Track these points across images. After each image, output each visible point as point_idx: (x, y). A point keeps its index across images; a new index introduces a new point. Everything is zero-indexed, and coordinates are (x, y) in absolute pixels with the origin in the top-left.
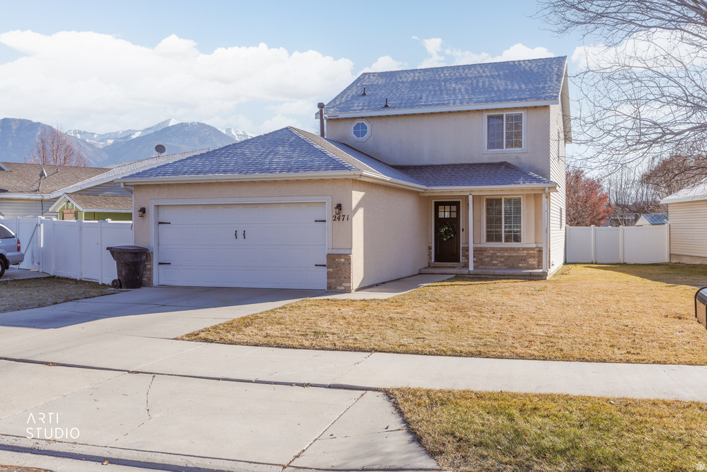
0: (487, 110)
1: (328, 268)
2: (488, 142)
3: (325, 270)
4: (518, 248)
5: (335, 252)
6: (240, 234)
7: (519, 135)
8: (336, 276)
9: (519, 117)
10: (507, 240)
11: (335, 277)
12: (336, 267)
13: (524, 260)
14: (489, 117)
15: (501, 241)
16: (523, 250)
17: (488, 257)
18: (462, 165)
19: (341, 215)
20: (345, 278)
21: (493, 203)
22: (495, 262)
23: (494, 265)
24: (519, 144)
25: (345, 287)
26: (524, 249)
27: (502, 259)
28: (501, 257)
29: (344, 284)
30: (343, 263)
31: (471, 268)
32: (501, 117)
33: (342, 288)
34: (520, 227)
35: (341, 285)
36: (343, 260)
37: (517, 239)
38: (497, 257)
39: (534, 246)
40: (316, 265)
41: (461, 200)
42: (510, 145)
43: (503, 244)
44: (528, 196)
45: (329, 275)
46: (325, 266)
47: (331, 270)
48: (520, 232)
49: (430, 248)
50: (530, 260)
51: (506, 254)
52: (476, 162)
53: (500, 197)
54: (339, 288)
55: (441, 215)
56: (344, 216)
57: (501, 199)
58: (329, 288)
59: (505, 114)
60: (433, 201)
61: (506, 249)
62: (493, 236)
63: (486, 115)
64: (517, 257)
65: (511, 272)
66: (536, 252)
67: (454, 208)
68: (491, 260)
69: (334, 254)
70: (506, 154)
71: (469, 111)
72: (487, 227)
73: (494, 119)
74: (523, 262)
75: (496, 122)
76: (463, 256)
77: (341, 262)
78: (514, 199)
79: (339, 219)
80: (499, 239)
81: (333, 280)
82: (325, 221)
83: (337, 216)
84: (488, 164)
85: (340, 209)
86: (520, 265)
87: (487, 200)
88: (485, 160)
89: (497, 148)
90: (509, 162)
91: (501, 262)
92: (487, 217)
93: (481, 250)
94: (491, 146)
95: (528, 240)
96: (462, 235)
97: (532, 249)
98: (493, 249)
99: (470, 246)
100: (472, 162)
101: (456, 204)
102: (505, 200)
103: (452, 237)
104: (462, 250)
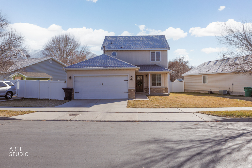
0: (151, 50)
3: (128, 93)
4: (160, 88)
5: (130, 88)
6: (101, 84)
9: (159, 53)
10: (157, 85)
13: (162, 91)
14: (151, 52)
17: (152, 90)
18: (144, 65)
20: (134, 95)
21: (153, 76)
23: (154, 92)
24: (159, 60)
26: (162, 88)
30: (133, 91)
31: (149, 93)
32: (155, 52)
33: (133, 98)
34: (161, 82)
35: (132, 97)
37: (160, 85)
38: (155, 90)
39: (164, 87)
40: (124, 92)
42: (157, 60)
43: (156, 87)
44: (163, 74)
45: (129, 95)
47: (130, 93)
51: (157, 89)
52: (148, 64)
55: (138, 79)
56: (133, 79)
57: (155, 75)
58: (129, 98)
59: (156, 52)
62: (153, 84)
63: (150, 51)
64: (160, 90)
65: (159, 94)
67: (142, 77)
70: (156, 62)
71: (146, 50)
72: (152, 82)
73: (153, 53)
75: (153, 54)
76: (144, 90)
78: (159, 75)
79: (131, 80)
80: (155, 85)
81: (130, 96)
82: (128, 80)
84: (151, 65)
85: (132, 77)
87: (152, 75)
88: (150, 64)
89: (154, 61)
90: (157, 64)
91: (156, 92)
92: (152, 80)
93: (151, 88)
94: (152, 60)
95: (163, 86)
96: (144, 84)
97: (164, 88)
98: (154, 88)
99: (149, 87)
100: (147, 64)
101: (143, 76)
102: (157, 75)
103: (141, 85)
104: (144, 88)
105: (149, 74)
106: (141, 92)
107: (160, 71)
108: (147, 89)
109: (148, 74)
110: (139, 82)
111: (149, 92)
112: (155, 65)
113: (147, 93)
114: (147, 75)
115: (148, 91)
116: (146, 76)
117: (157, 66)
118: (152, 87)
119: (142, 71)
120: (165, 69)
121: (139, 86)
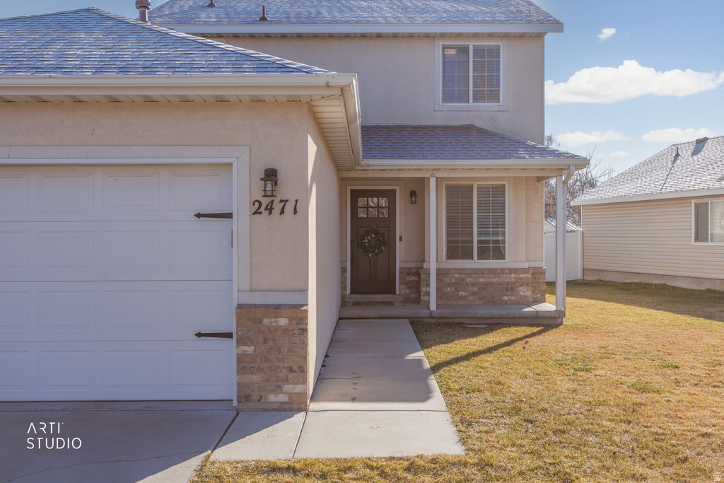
0: (443, 35)
1: (240, 342)
2: (443, 90)
3: (229, 350)
4: (503, 270)
5: (258, 299)
7: (495, 82)
8: (264, 365)
9: (495, 52)
10: (483, 254)
11: (260, 370)
12: (265, 341)
13: (512, 289)
14: (445, 48)
15: (472, 258)
16: (510, 273)
17: (450, 285)
18: (400, 127)
19: (277, 200)
20: (291, 370)
21: (457, 195)
22: (464, 294)
23: (462, 298)
24: (494, 97)
25: (290, 394)
26: (512, 271)
27: (475, 289)
28: (473, 285)
29: (287, 388)
30: (286, 331)
31: (433, 307)
33: (282, 398)
34: (504, 234)
35: (278, 389)
36: (283, 322)
37: (499, 254)
38: (467, 284)
39: (526, 265)
40: (199, 335)
41: (397, 188)
42: (479, 97)
43: (476, 263)
44: (517, 181)
45: (244, 364)
46: (229, 335)
47: (250, 349)
48: (504, 242)
49: (343, 270)
50: (521, 288)
51: (481, 280)
52: (423, 123)
53: (469, 183)
54: (272, 398)
55: (362, 213)
56: (285, 202)
57: (471, 187)
59: (471, 44)
60: (349, 188)
61: (481, 272)
62: (457, 249)
63: (439, 43)
64: (500, 284)
66: (530, 276)
67: (385, 201)
68: (457, 290)
69: (256, 306)
70: (473, 111)
72: (448, 234)
73: (454, 52)
74: (509, 293)
75: (457, 57)
76: (401, 283)
77: (277, 328)
78: (494, 187)
79: (270, 209)
80: (468, 255)
81: (255, 378)
82: (229, 216)
83: (265, 202)
84: (445, 128)
85: (276, 184)
86: (505, 298)
87: (448, 188)
88: (439, 120)
89: (459, 101)
90: (478, 125)
91: (473, 293)
92: (451, 222)
93: (441, 273)
94: (448, 97)
95: (516, 256)
96: (399, 247)
97: (524, 270)
98: (459, 271)
99: (433, 266)
100: (415, 123)
101: (390, 195)
102: (478, 188)
103: (382, 251)
104: (400, 273)
105: (433, 182)
106: (379, 298)
107: (504, 157)
108: (417, 275)
109: (423, 182)
110: (367, 233)
111: (428, 294)
112: (468, 129)
113: (417, 301)
114: (416, 192)
115: (423, 289)
116: (413, 194)
117: (482, 132)
118: (446, 266)
119: (384, 157)
120: (533, 147)
121: (370, 255)
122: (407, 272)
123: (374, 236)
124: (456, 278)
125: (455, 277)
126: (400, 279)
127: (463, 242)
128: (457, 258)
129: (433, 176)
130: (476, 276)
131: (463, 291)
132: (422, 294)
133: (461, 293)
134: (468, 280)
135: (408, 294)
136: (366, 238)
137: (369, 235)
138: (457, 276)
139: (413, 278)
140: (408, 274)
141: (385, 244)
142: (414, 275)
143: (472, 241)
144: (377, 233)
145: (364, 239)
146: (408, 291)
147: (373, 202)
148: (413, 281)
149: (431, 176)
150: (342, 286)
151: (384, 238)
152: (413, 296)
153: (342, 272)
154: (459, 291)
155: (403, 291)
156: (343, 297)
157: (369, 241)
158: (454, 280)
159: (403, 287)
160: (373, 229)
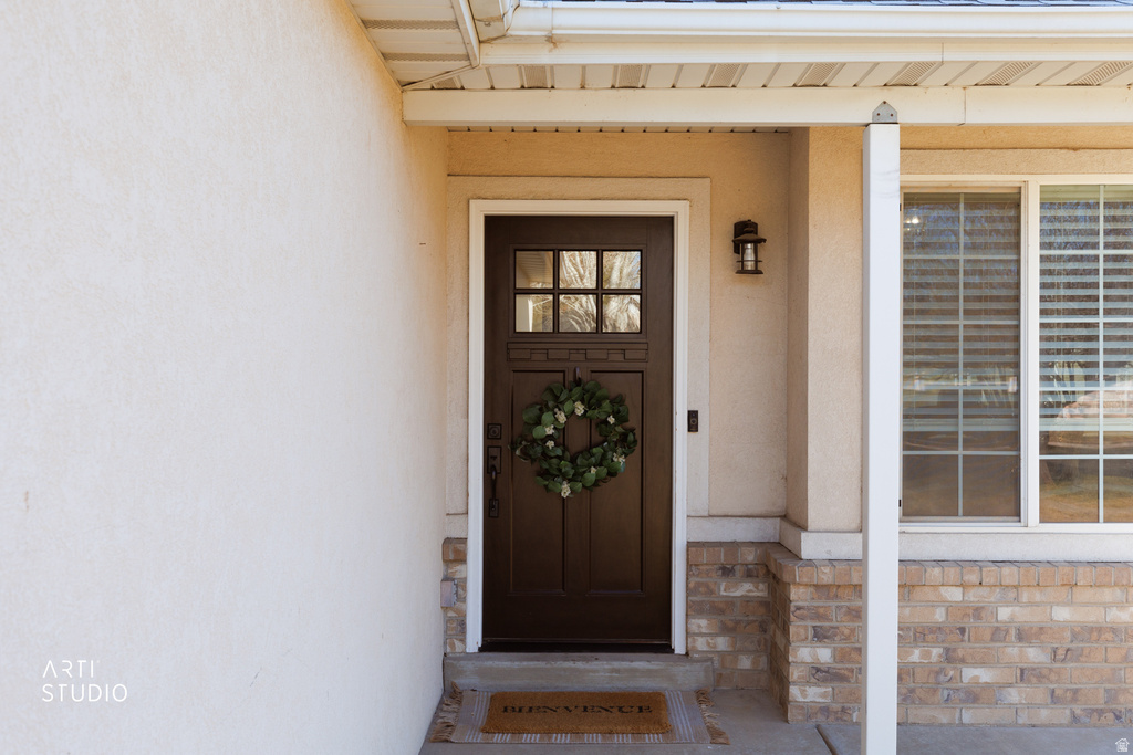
15: (1016, 512)
21: (952, 235)
22: (984, 675)
27: (1035, 655)
28: (1023, 636)
38: (999, 633)
41: (680, 211)
43: (1033, 536)
49: (453, 551)
51: (1062, 614)
53: (1004, 178)
57: (1012, 201)
60: (479, 211)
68: (950, 657)
76: (692, 610)
96: (688, 456)
98: (964, 571)
102: (1045, 205)
103: (612, 473)
104: (690, 565)
110: (554, 398)
121: (566, 491)
122: (718, 559)
123: (580, 409)
124: (950, 607)
125: (943, 602)
126: (689, 591)
127: (972, 440)
128: (947, 511)
129: (885, 117)
130: (1038, 596)
131: (982, 663)
132: (795, 673)
133: (970, 674)
134: (1004, 613)
135: (722, 654)
136: (547, 417)
137: (559, 405)
138: (955, 594)
139: (745, 589)
140: (726, 571)
141: (625, 442)
142: (749, 575)
143: (1014, 439)
144: (591, 401)
145: (538, 422)
146: (722, 643)
147: (578, 267)
148: (746, 600)
149: (879, 119)
150: (448, 621)
151: (621, 419)
152: (745, 663)
153: (447, 562)
154: (963, 661)
155: (701, 644)
156: (448, 664)
157: (562, 431)
158: (939, 615)
159: (702, 624)
160: (578, 382)
